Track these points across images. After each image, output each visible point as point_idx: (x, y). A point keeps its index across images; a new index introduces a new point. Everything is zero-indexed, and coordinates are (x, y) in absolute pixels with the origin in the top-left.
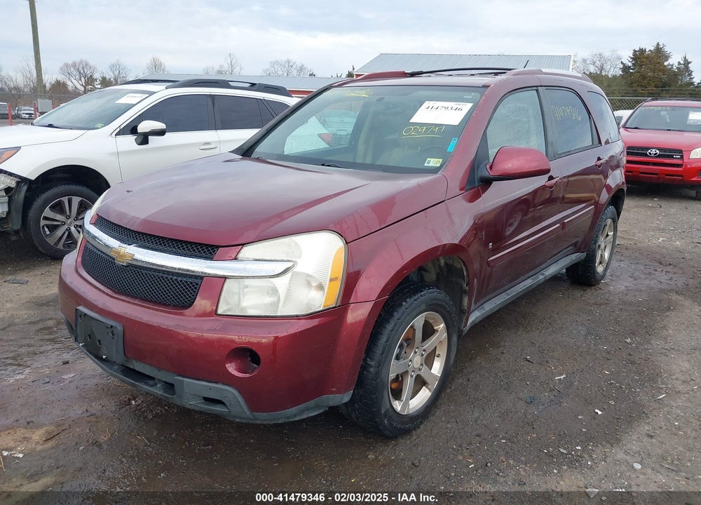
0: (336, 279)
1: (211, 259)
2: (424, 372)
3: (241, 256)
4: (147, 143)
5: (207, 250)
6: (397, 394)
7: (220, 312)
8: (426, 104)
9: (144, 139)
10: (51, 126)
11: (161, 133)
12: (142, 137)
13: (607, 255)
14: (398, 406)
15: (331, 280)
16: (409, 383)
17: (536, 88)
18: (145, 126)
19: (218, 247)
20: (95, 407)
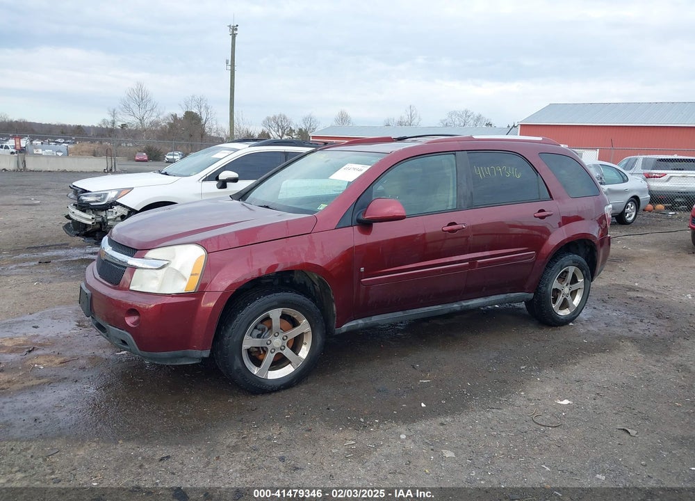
0: (196, 274)
2: (287, 353)
3: (146, 256)
4: (226, 187)
5: (132, 251)
6: (257, 361)
7: (131, 288)
8: (349, 166)
9: (223, 185)
10: (166, 174)
11: (235, 180)
12: (221, 183)
13: (577, 301)
15: (191, 275)
16: (269, 358)
17: (455, 152)
18: (224, 175)
19: (137, 250)
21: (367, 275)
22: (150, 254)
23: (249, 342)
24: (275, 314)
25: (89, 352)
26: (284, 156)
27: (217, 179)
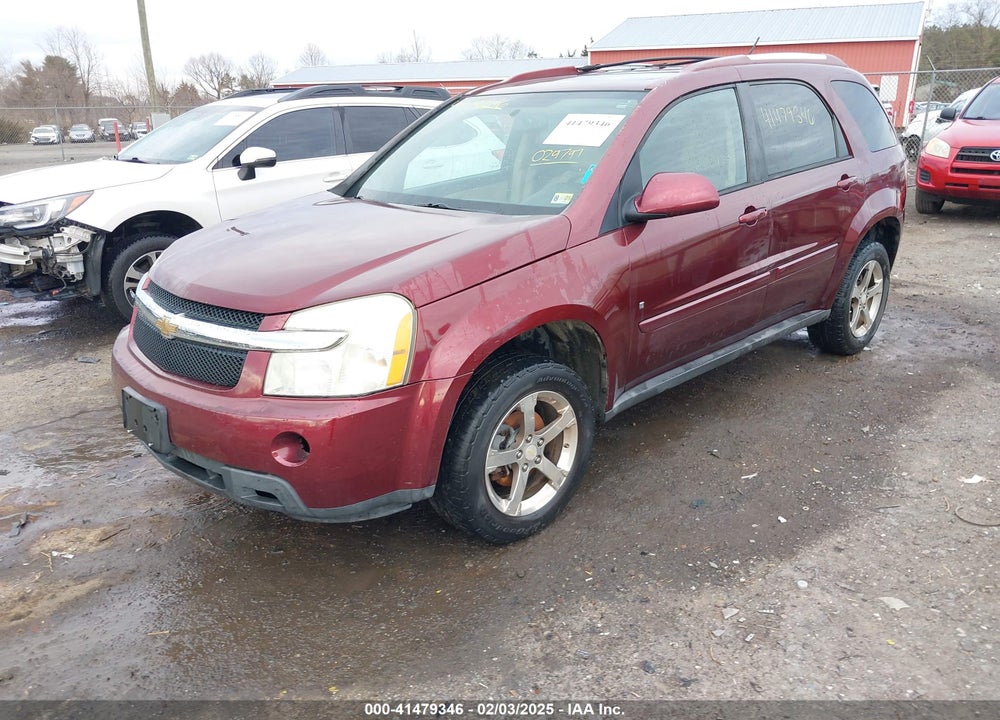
0: (402, 352)
1: (256, 329)
2: (544, 466)
3: (288, 325)
4: (254, 177)
5: (251, 319)
6: (503, 491)
7: (266, 392)
9: (249, 173)
10: (135, 160)
11: (270, 163)
12: (246, 170)
13: (872, 313)
14: (504, 506)
15: (395, 353)
16: (520, 479)
17: (733, 85)
18: (249, 156)
19: (264, 315)
20: (162, 506)
21: (649, 313)
22: (296, 320)
23: (493, 461)
24: (528, 404)
25: (142, 509)
26: (337, 114)
27: (236, 162)
